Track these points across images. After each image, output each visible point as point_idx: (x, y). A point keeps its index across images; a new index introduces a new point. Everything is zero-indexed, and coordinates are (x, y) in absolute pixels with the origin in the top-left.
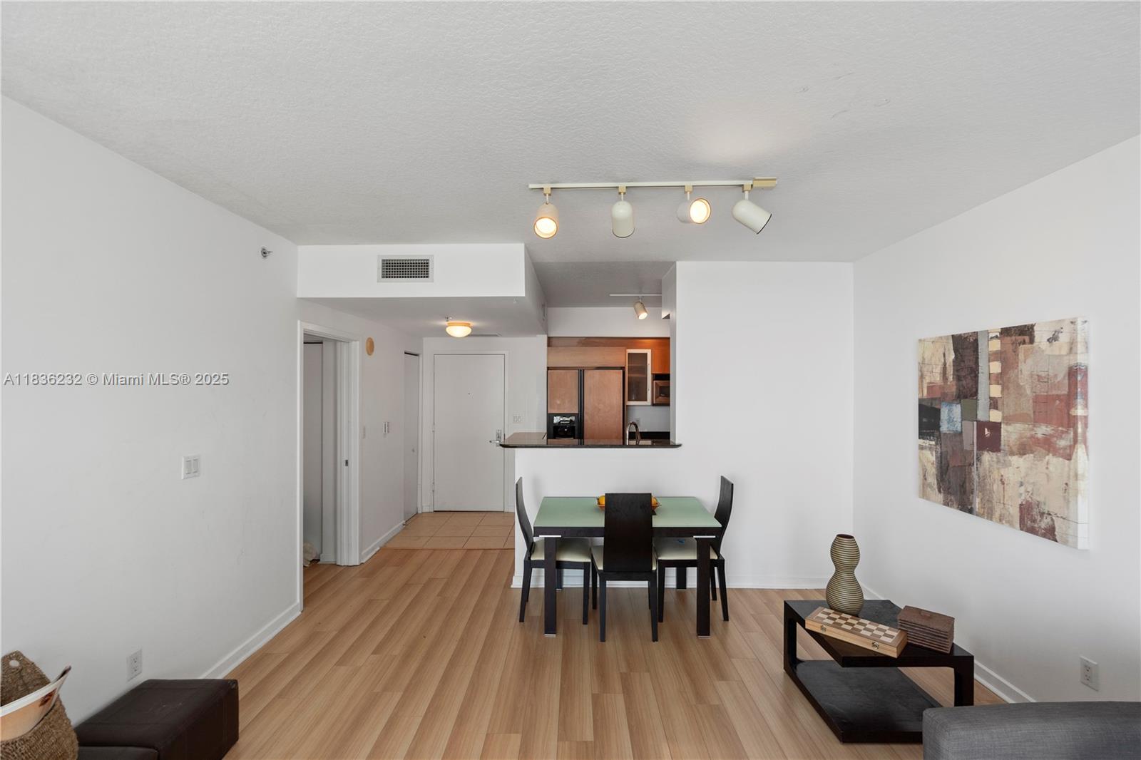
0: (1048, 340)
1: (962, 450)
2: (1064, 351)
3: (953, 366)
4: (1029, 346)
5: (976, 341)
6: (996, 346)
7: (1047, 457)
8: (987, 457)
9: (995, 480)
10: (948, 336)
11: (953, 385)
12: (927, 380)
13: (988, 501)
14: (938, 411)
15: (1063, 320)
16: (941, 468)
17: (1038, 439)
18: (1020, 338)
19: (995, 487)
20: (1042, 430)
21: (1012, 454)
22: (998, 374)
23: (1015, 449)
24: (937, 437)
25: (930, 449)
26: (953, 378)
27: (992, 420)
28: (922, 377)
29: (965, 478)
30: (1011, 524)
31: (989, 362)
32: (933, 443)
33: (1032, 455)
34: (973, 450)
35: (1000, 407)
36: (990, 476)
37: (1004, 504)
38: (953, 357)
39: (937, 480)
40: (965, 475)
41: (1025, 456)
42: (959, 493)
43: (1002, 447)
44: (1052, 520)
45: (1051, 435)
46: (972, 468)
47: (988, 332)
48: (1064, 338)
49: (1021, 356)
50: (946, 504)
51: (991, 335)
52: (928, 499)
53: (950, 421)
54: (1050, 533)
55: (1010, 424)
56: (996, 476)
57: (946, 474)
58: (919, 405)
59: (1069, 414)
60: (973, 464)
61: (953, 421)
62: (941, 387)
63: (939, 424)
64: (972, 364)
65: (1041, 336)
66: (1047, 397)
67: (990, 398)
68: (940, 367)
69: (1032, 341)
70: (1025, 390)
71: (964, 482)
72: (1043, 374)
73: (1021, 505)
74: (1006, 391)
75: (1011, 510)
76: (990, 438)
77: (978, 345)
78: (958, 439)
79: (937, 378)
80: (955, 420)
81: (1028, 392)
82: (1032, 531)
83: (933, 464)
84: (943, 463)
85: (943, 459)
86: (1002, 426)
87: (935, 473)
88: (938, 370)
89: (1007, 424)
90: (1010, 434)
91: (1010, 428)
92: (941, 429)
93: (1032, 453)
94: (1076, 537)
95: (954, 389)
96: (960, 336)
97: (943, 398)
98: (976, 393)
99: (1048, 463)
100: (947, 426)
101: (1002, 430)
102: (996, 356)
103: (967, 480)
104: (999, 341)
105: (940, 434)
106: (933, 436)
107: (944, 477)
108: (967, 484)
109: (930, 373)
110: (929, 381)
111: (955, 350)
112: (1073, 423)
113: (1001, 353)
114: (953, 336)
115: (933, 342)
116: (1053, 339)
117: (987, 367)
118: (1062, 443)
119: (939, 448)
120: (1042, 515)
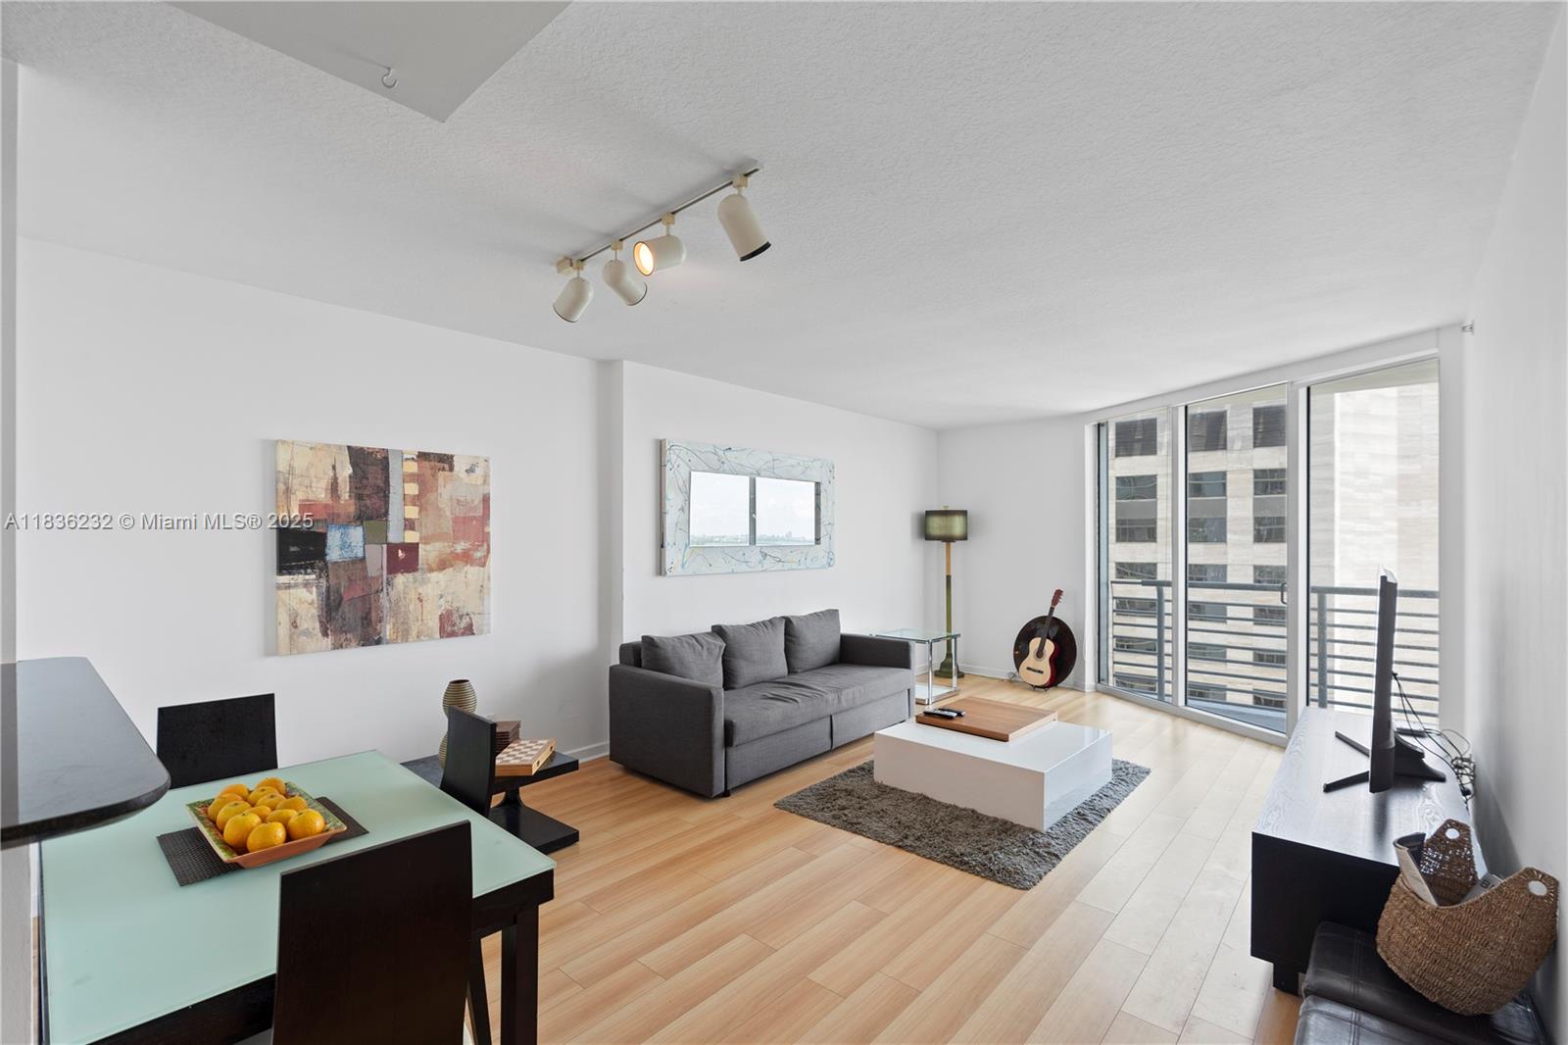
0: (466, 471)
1: (365, 578)
2: (480, 482)
3: (350, 482)
4: (447, 473)
5: (386, 459)
6: (412, 467)
7: (466, 568)
8: (401, 579)
9: (411, 600)
10: (340, 447)
11: (349, 505)
12: (300, 495)
13: (403, 623)
14: (323, 537)
15: (478, 457)
16: (328, 605)
17: (457, 554)
18: (441, 465)
19: (411, 607)
20: (460, 547)
21: (431, 570)
22: (415, 496)
23: (434, 566)
24: (321, 570)
25: (306, 585)
26: (350, 496)
27: (407, 541)
28: (288, 492)
29: (370, 609)
30: (431, 637)
31: (404, 482)
32: (314, 576)
33: (451, 569)
34: (382, 576)
35: (416, 528)
36: (405, 598)
37: (422, 620)
38: (350, 470)
39: (321, 622)
40: (370, 604)
41: (444, 571)
42: (359, 628)
43: (420, 566)
44: (470, 618)
45: (469, 550)
46: (381, 595)
47: (401, 453)
48: (479, 471)
49: (441, 481)
50: (338, 646)
51: (405, 456)
52: (301, 652)
53: (344, 546)
54: (469, 630)
55: (429, 543)
56: (413, 595)
57: (337, 610)
58: (279, 530)
59: (483, 531)
60: (382, 590)
61: (350, 546)
62: (326, 506)
63: (324, 552)
64: (380, 483)
65: (460, 466)
66: (464, 518)
67: (405, 519)
68: (325, 481)
69: (451, 469)
70: (444, 512)
71: (369, 613)
72: (462, 499)
73: (441, 616)
74: (423, 513)
75: (431, 624)
76: (404, 559)
77: (388, 463)
78: (358, 566)
79: (321, 495)
80: (353, 544)
81: (448, 514)
82: (453, 634)
83: (312, 603)
84: (332, 598)
85: (332, 594)
86: (420, 546)
87: (317, 614)
88: (324, 484)
89: (425, 543)
90: (427, 553)
91: (428, 547)
92: (328, 558)
93: (451, 566)
94: (489, 625)
95: (352, 509)
96: (362, 449)
97: (333, 518)
98: (386, 513)
99: (466, 573)
100: (339, 553)
101: (420, 550)
102: (409, 478)
103: (373, 610)
104: (416, 464)
105: (326, 564)
106: (313, 568)
107: (333, 614)
108: (373, 614)
109: (307, 487)
110: (305, 498)
111: (354, 464)
112: (485, 538)
113: (418, 475)
114: (349, 447)
115: (311, 449)
116: (470, 471)
117: (402, 489)
118: (478, 554)
119: (323, 581)
120: (461, 617)
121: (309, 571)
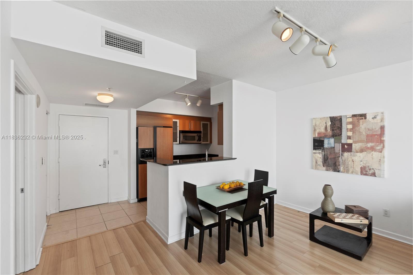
0: (372, 118)
1: (335, 153)
2: (379, 121)
3: (330, 126)
4: (364, 120)
5: (341, 118)
6: (350, 120)
7: (372, 153)
8: (346, 154)
9: (349, 161)
10: (327, 117)
11: (330, 133)
12: (318, 131)
13: (347, 167)
14: (323, 141)
15: (378, 112)
16: (324, 159)
17: (368, 147)
18: (361, 118)
19: (350, 163)
20: (369, 145)
21: (357, 152)
22: (351, 129)
23: (358, 151)
24: (323, 150)
25: (319, 153)
26: (330, 130)
28: (315, 130)
29: (336, 161)
30: (357, 174)
31: (347, 125)
32: (321, 151)
33: (366, 152)
34: (340, 152)
35: (352, 139)
36: (347, 160)
37: (353, 168)
38: (330, 123)
39: (323, 163)
40: (336, 160)
41: (362, 153)
42: (333, 166)
43: (353, 150)
44: (374, 171)
45: (373, 146)
46: (339, 158)
47: (346, 116)
48: (379, 118)
49: (361, 123)
50: (327, 170)
51: (347, 117)
52: (318, 169)
54: (374, 175)
55: (356, 143)
56: (350, 160)
57: (327, 160)
58: (313, 139)
59: (381, 140)
60: (340, 157)
61: (330, 144)
62: (324, 133)
63: (323, 145)
64: (339, 126)
65: (369, 117)
66: (372, 135)
67: (347, 136)
68: (324, 127)
69: (365, 118)
70: (363, 133)
71: (336, 163)
72: (370, 128)
73: (361, 167)
74: (354, 134)
75: (357, 169)
76: (348, 148)
77: (342, 120)
78: (333, 149)
79: (323, 130)
80: (331, 143)
81: (364, 133)
82: (366, 175)
83: (320, 158)
84: (326, 157)
85: (325, 156)
86: (353, 144)
87: (322, 161)
89: (355, 143)
91: (356, 145)
92: (324, 147)
93: (366, 151)
94: (384, 174)
95: (331, 134)
96: (334, 117)
97: (326, 136)
98: (341, 134)
99: (372, 154)
101: (353, 146)
102: (350, 123)
103: (337, 162)
104: (351, 119)
105: (324, 148)
106: (321, 149)
107: (326, 161)
108: (337, 163)
109: (319, 129)
110: (319, 131)
111: (331, 121)
112: (382, 142)
113: (352, 122)
114: (330, 117)
115: (320, 119)
116: (374, 118)
117: (346, 126)
118: (378, 148)
119: (323, 153)
120: (370, 169)
121: (320, 150)
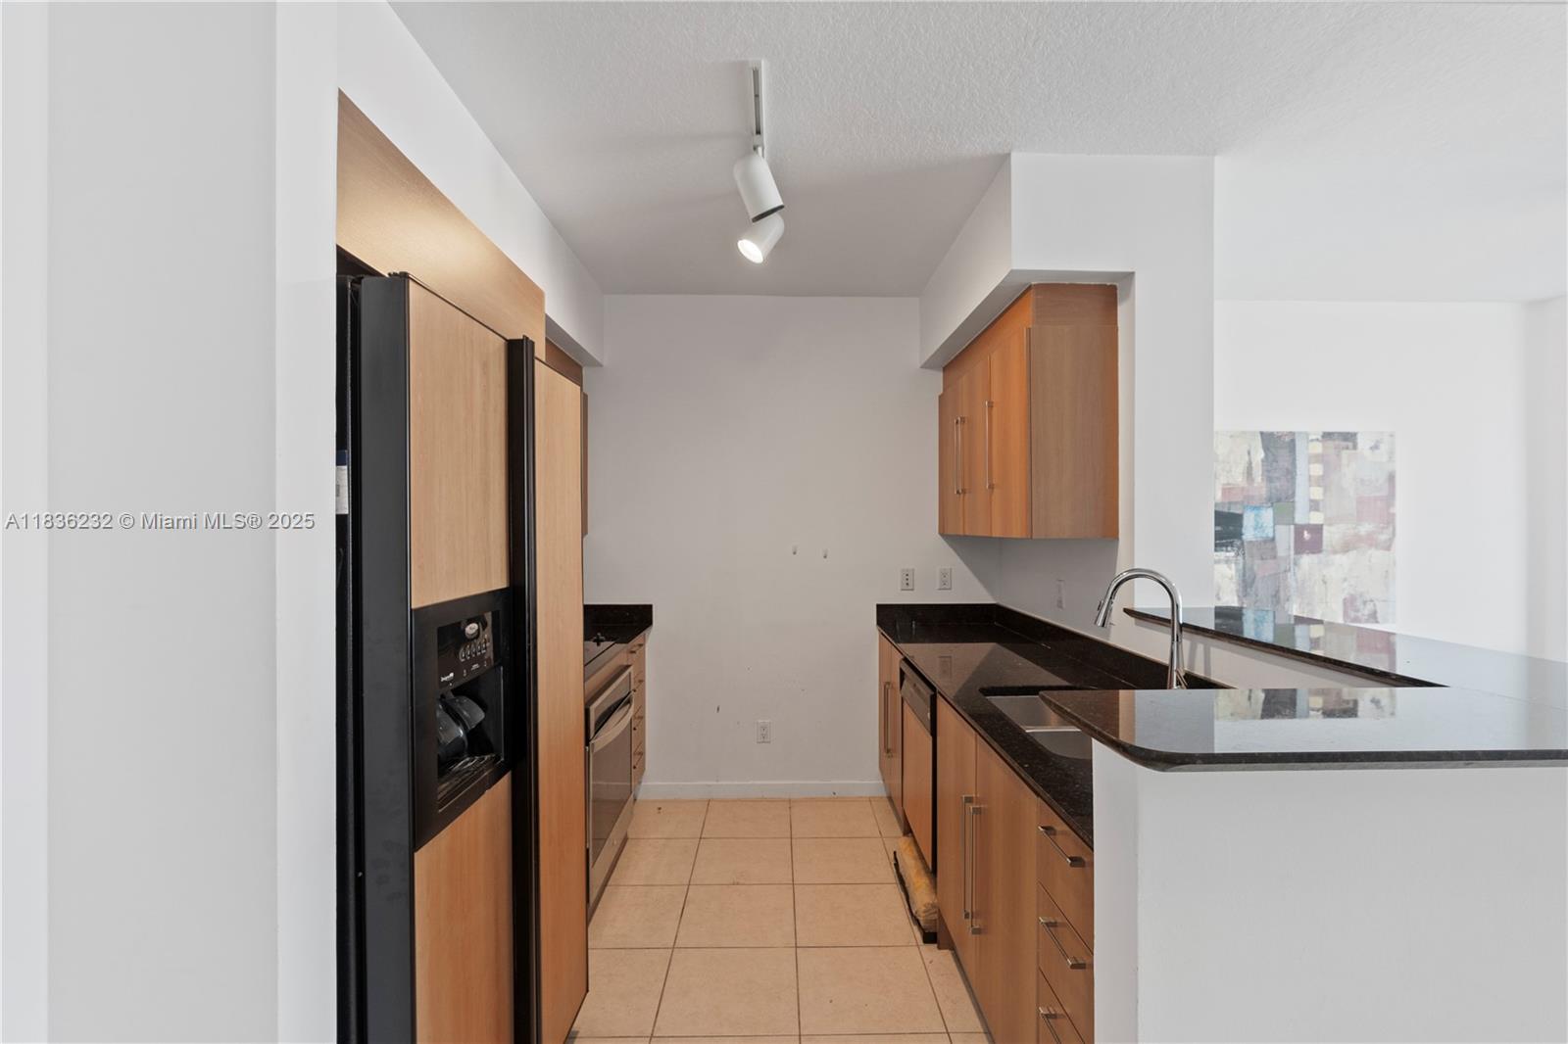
0: (1371, 448)
1: (1275, 557)
2: (1385, 459)
3: (1262, 465)
4: (1353, 451)
5: (1293, 441)
6: (1317, 448)
7: (1370, 552)
8: (1306, 560)
9: (1316, 582)
10: (1254, 433)
11: (1261, 487)
12: (1222, 480)
13: (1308, 603)
14: (1240, 518)
15: (1383, 433)
16: (1244, 581)
17: (1361, 536)
18: (1344, 444)
19: (1316, 589)
20: (1365, 528)
21: (1335, 552)
22: (1319, 477)
23: (1338, 548)
24: (1239, 548)
25: (1227, 561)
26: (1262, 479)
27: (1312, 522)
29: (1279, 587)
31: (1309, 463)
32: (1232, 554)
33: (1355, 552)
34: (1289, 556)
35: (1321, 509)
36: (1310, 579)
37: (1327, 603)
38: (1261, 454)
39: (1239, 596)
40: (1279, 583)
41: (1348, 554)
42: (1270, 605)
43: (1324, 547)
44: (1375, 605)
45: (1374, 532)
46: (1289, 575)
47: (1307, 434)
48: (1383, 447)
49: (1344, 461)
51: (1310, 437)
53: (1257, 527)
55: (1333, 525)
56: (1318, 578)
57: (1251, 587)
59: (1389, 512)
60: (1289, 570)
61: (1262, 526)
62: (1243, 489)
63: (1241, 530)
64: (1288, 465)
65: (1363, 443)
66: (1368, 498)
67: (1310, 500)
68: (1242, 466)
69: (1355, 447)
70: (1348, 492)
71: (1278, 592)
72: (1366, 478)
73: (1345, 599)
74: (1328, 493)
75: (1334, 607)
76: (1309, 541)
77: (1295, 445)
78: (1269, 545)
79: (1239, 479)
80: (1265, 525)
81: (1352, 494)
82: (1356, 620)
83: (1231, 579)
84: (1247, 575)
85: (1247, 571)
86: (1325, 528)
87: (1235, 588)
88: (1241, 468)
89: (1330, 525)
90: (1330, 535)
91: (1333, 529)
92: (1244, 537)
93: (1355, 548)
94: (1394, 614)
95: (1264, 492)
96: (1272, 434)
97: (1248, 501)
98: (1293, 495)
99: (1370, 556)
100: (1253, 533)
101: (1324, 531)
102: (1315, 459)
103: (1281, 589)
104: (1321, 444)
105: (1242, 543)
106: (1232, 546)
107: (1249, 590)
108: (1282, 594)
109: (1228, 472)
110: (1225, 482)
111: (1266, 448)
112: (1390, 521)
113: (1323, 455)
114: (1262, 433)
115: (1231, 436)
116: (1375, 447)
117: (1307, 469)
118: (1383, 537)
119: (1240, 558)
120: (1365, 603)
121: (1229, 548)
